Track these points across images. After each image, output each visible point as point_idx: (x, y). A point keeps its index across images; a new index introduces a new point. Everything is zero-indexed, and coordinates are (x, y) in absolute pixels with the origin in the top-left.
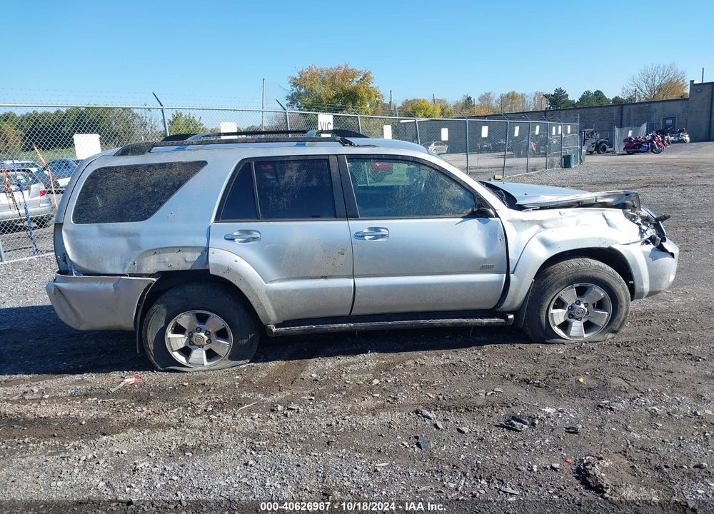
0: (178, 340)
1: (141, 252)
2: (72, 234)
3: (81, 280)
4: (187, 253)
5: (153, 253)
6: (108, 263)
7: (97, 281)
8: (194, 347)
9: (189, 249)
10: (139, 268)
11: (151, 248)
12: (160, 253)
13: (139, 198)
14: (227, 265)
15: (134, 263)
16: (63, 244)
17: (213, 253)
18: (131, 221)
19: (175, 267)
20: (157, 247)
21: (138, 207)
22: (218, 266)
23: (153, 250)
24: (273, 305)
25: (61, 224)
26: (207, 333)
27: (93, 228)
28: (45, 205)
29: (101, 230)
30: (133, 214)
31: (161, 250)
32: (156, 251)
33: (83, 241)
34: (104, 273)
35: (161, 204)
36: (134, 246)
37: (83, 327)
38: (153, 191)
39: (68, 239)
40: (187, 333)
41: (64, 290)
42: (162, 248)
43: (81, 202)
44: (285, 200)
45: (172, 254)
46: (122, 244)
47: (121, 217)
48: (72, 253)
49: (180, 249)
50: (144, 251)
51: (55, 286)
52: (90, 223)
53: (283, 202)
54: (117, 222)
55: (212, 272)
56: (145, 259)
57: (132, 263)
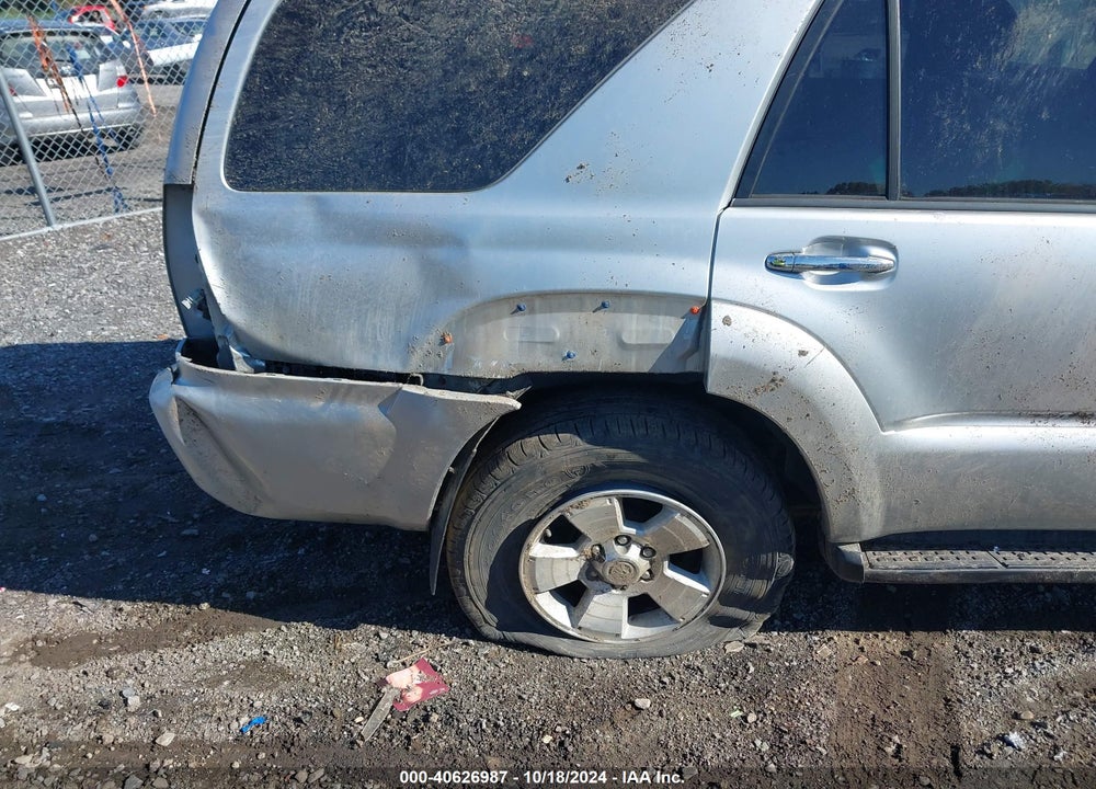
0: (556, 566)
1: (468, 303)
2: (225, 226)
3: (263, 388)
4: (627, 316)
5: (507, 308)
6: (352, 334)
7: (315, 391)
8: (597, 585)
9: (635, 303)
10: (459, 357)
11: (504, 291)
12: (532, 311)
13: (464, 101)
14: (771, 368)
15: (443, 341)
16: (197, 259)
17: (727, 321)
18: (435, 189)
19: (585, 362)
20: (526, 289)
21: (460, 137)
22: (741, 368)
23: (508, 299)
24: (887, 493)
25: (189, 189)
26: (646, 551)
27: (293, 207)
28: (125, 105)
29: (324, 214)
30: (442, 161)
31: (538, 302)
32: (519, 305)
33: (268, 253)
34: (338, 364)
35: (544, 128)
36: (444, 281)
37: (266, 511)
38: (516, 76)
39: (213, 245)
40: (587, 549)
41: (211, 414)
42: (543, 295)
43: (252, 110)
44: (1001, 126)
45: (575, 316)
46: (396, 267)
47: (401, 174)
48: (229, 291)
49: (608, 300)
50: (479, 299)
51: (179, 399)
52: (288, 188)
53: (993, 134)
54: (382, 188)
55: (714, 386)
56: (481, 328)
57: (433, 337)
